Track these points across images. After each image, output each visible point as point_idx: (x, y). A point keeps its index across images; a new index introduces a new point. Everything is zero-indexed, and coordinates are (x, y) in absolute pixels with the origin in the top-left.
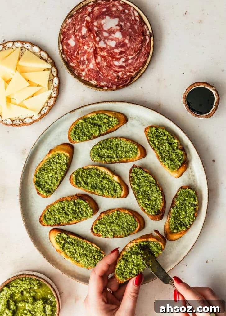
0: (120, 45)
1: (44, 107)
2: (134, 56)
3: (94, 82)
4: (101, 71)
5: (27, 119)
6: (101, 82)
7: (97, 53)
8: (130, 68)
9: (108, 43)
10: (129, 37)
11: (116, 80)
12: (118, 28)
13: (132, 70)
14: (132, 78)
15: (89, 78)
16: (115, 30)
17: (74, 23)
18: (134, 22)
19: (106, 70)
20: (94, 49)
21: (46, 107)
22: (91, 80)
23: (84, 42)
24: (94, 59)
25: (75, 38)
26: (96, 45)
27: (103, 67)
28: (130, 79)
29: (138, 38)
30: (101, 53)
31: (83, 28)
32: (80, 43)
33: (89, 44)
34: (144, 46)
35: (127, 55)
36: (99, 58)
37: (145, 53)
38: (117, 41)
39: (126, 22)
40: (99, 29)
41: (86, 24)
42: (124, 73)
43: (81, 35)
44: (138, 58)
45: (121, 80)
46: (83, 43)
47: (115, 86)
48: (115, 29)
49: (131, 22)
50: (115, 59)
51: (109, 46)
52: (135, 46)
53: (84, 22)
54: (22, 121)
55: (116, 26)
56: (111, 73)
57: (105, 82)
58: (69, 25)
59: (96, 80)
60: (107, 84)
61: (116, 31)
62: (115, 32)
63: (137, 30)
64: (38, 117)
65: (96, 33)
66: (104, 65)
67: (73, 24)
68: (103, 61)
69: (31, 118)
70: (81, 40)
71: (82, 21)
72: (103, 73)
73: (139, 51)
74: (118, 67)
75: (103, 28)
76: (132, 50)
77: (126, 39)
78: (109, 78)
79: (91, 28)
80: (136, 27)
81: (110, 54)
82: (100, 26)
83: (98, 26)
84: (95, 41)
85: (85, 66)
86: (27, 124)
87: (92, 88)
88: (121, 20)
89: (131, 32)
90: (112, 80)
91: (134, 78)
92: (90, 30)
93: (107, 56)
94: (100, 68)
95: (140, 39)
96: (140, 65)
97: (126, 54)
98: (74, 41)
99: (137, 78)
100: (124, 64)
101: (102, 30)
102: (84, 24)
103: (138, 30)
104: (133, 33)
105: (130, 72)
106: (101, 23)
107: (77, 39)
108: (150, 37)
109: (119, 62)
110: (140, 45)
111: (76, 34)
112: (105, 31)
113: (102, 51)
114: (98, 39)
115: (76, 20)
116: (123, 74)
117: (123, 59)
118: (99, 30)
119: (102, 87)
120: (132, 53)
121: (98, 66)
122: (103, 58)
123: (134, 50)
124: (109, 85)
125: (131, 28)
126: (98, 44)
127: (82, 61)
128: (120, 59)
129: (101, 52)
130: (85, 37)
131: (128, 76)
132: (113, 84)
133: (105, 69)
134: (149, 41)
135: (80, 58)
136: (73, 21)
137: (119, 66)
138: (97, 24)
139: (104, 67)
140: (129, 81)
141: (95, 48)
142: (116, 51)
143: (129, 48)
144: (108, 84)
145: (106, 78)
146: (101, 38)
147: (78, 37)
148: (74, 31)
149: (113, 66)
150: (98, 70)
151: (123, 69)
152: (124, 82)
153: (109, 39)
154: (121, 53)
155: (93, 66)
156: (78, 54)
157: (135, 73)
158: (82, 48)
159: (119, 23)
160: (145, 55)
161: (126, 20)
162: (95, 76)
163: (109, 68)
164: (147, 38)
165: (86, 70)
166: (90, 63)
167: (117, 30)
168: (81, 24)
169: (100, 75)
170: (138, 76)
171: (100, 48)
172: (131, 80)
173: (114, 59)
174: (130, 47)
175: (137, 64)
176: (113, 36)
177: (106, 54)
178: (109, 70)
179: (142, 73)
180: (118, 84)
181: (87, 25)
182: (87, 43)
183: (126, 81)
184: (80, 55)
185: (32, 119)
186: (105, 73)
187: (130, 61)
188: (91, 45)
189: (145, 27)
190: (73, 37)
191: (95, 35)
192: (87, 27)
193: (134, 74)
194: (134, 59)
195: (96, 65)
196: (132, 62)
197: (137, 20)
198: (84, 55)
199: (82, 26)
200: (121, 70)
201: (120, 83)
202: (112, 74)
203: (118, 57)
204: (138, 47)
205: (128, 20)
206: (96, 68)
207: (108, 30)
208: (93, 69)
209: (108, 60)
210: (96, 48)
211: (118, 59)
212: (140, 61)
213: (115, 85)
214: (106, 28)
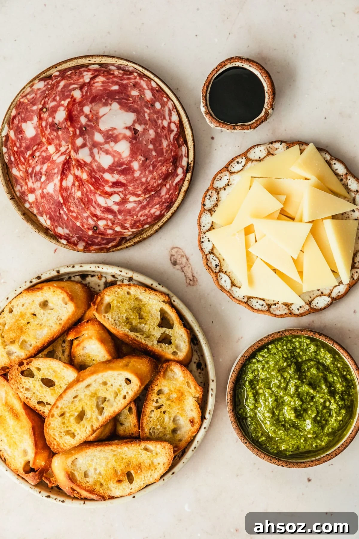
0: (120, 168)
1: (264, 300)
2: (140, 198)
3: (46, 221)
4: (65, 205)
5: (227, 277)
6: (60, 226)
7: (69, 169)
8: (126, 220)
9: (97, 157)
10: (143, 159)
11: (90, 233)
12: (128, 133)
13: (127, 225)
14: (123, 239)
15: (38, 209)
16: (121, 137)
17: (47, 92)
18: (165, 132)
19: (77, 207)
20: (66, 159)
21: (265, 305)
22: (42, 216)
23: (52, 136)
24: (59, 177)
25: (38, 124)
26: (73, 153)
27: (72, 198)
28: (118, 239)
29: (161, 165)
30: (76, 170)
31: (61, 109)
32: (43, 136)
33: (60, 146)
34: (168, 186)
35: (127, 192)
36: (71, 178)
37: (165, 199)
38: (116, 159)
39: (147, 127)
40: (89, 123)
41: (69, 103)
42: (110, 224)
43: (53, 121)
44: (148, 204)
45: (100, 236)
46: (48, 139)
47: (84, 244)
48: (120, 134)
49: (159, 130)
50: (101, 192)
51: (96, 164)
52: (149, 180)
53: (67, 97)
54: (221, 271)
55: (127, 128)
56: (85, 215)
57: (67, 228)
58: (36, 94)
59: (51, 218)
60: (68, 234)
61: (122, 139)
62: (119, 141)
63: (164, 151)
64: (241, 298)
65: (80, 129)
66: (75, 196)
67: (45, 95)
68: (77, 188)
69: (233, 284)
70: (48, 131)
71: (63, 95)
72: (69, 210)
73: (153, 193)
74: (102, 209)
75: (97, 123)
76: (142, 185)
77: (136, 160)
78: (78, 224)
79: (75, 115)
80: (165, 143)
81: (93, 180)
82: (94, 118)
83: (90, 116)
84: (73, 144)
85: (38, 184)
86: (218, 282)
87: (37, 231)
88: (139, 120)
89: (151, 150)
90: (82, 231)
91: (127, 241)
92: (71, 118)
93: (87, 181)
94: (66, 200)
95: (164, 169)
96: (147, 219)
97: (125, 190)
98: (35, 128)
99: (132, 243)
100: (116, 208)
101: (95, 126)
102: (65, 103)
103: (167, 151)
104: (154, 153)
105: (123, 227)
106: (98, 113)
107: (42, 126)
108: (186, 172)
109: (108, 201)
110: (160, 182)
111: (42, 116)
112: (100, 131)
113: (79, 168)
114: (79, 141)
115: (52, 88)
116: (107, 225)
117: (116, 198)
118: (89, 126)
119: (58, 236)
120: (139, 193)
121: (64, 194)
122: (78, 181)
123: (144, 187)
124: (73, 237)
125: (153, 142)
126: (77, 152)
127: (35, 173)
128: (111, 194)
129: (78, 170)
130: (58, 129)
131: (117, 233)
132: (80, 239)
133: (76, 204)
134: (181, 179)
135: (34, 165)
136: (48, 89)
137: (105, 208)
138: (91, 111)
139: (74, 199)
140: (114, 243)
141: (68, 157)
142: (107, 176)
143: (136, 180)
144: (71, 235)
145: (72, 221)
146: (88, 144)
147: (44, 124)
148: (41, 109)
149: (94, 204)
150: (62, 201)
151: (110, 217)
152: (104, 242)
153: (101, 149)
154: (117, 184)
155: (55, 191)
156: (33, 156)
157: (132, 232)
158: (44, 148)
159: (133, 125)
160: (163, 203)
161: (149, 122)
162: (52, 211)
163: (84, 204)
164: (180, 171)
165: (39, 192)
166: (50, 182)
167: (125, 137)
168: (61, 100)
169: (62, 212)
170: (136, 240)
171: (78, 161)
172: (119, 244)
173: (98, 192)
174: (139, 178)
175: (141, 216)
176: (112, 146)
177: (85, 176)
178: (83, 209)
179: (145, 236)
180: (90, 242)
181: (70, 107)
182: (58, 142)
183: (109, 241)
184: (36, 159)
185: (232, 287)
186: (73, 212)
187: (129, 206)
188: (63, 149)
189: (184, 148)
190: (36, 119)
191: (78, 132)
192: (67, 111)
193: (130, 233)
194: (139, 204)
195: (60, 191)
196: (134, 209)
197: (173, 131)
198: (43, 163)
199: (59, 105)
200: (106, 216)
201: (96, 241)
202: (87, 218)
203: (107, 189)
204: (155, 185)
205: (154, 123)
206: (59, 197)
207: (107, 131)
208: (51, 196)
209: (87, 190)
210: (70, 158)
211: (106, 193)
212: (149, 211)
213: (84, 241)
214: (103, 126)
